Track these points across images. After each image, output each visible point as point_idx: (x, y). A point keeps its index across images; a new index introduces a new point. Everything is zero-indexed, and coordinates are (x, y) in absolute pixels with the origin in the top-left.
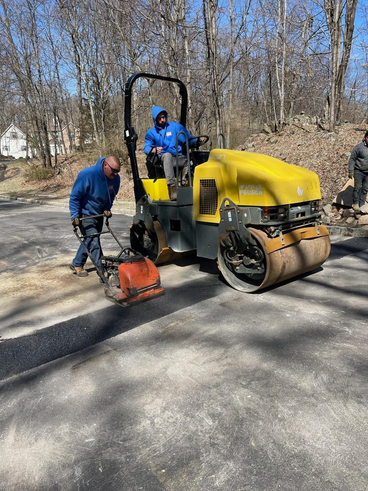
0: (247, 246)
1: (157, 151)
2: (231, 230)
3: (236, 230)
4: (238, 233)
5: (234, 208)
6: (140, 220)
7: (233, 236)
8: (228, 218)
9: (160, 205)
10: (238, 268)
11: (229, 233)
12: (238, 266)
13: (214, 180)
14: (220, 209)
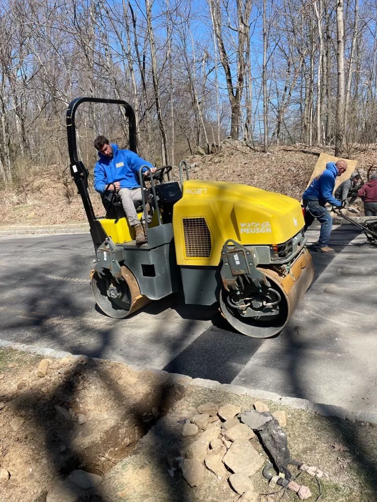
0: (259, 288)
1: (115, 187)
2: (240, 274)
3: (246, 274)
4: (249, 276)
5: (242, 251)
6: (104, 268)
7: (241, 280)
8: (234, 261)
9: (126, 249)
10: (244, 312)
11: (236, 278)
12: (245, 310)
13: (203, 219)
14: (222, 252)
